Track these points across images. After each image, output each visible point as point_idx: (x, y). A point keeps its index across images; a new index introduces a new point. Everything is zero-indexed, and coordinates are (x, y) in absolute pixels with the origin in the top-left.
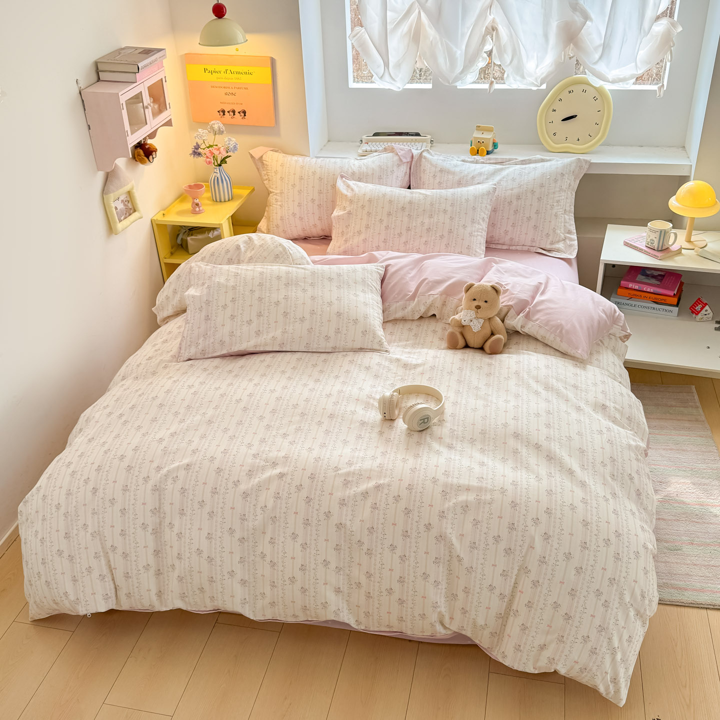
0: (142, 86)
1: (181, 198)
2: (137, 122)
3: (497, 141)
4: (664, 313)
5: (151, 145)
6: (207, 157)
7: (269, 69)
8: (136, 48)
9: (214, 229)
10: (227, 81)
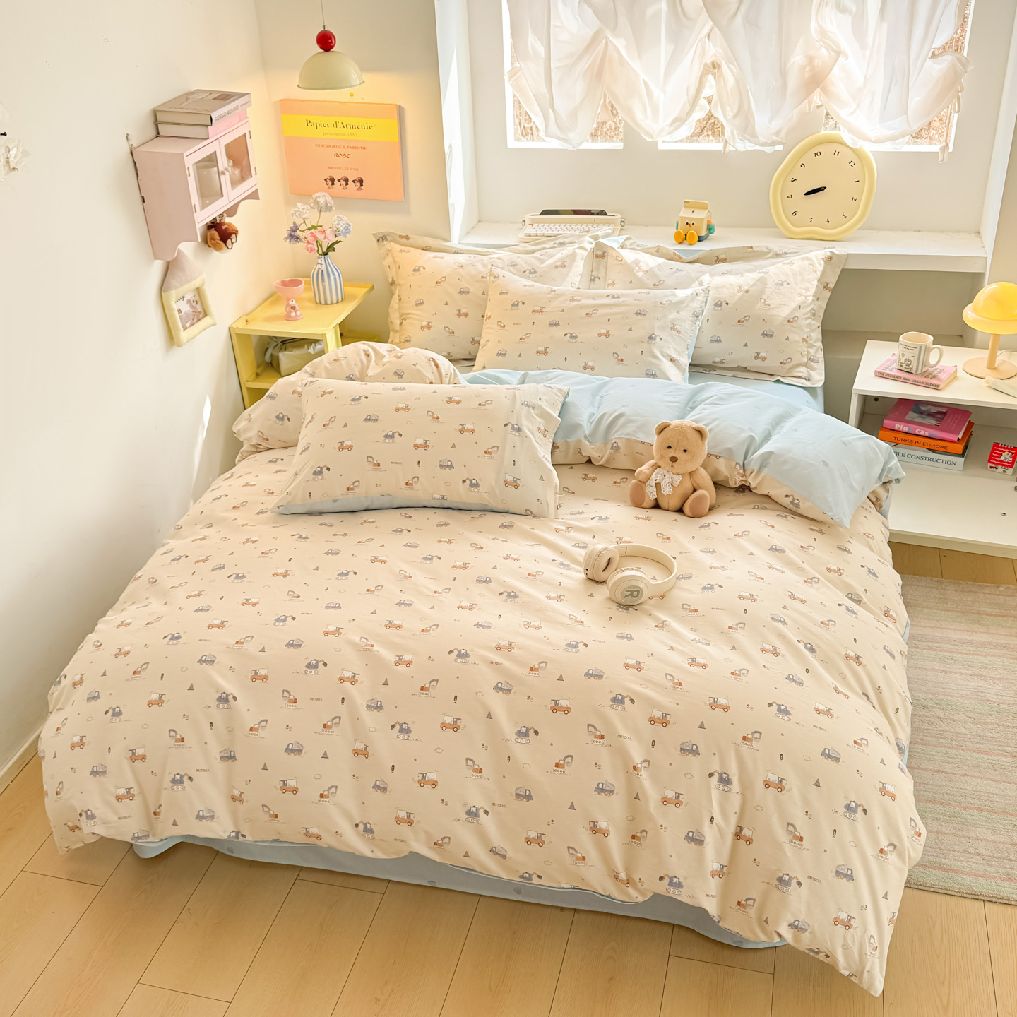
0: (217, 143)
1: (272, 298)
2: (209, 193)
3: (714, 222)
4: (944, 465)
5: (229, 224)
6: (309, 243)
7: (395, 122)
8: (211, 92)
9: (316, 341)
10: (337, 137)
